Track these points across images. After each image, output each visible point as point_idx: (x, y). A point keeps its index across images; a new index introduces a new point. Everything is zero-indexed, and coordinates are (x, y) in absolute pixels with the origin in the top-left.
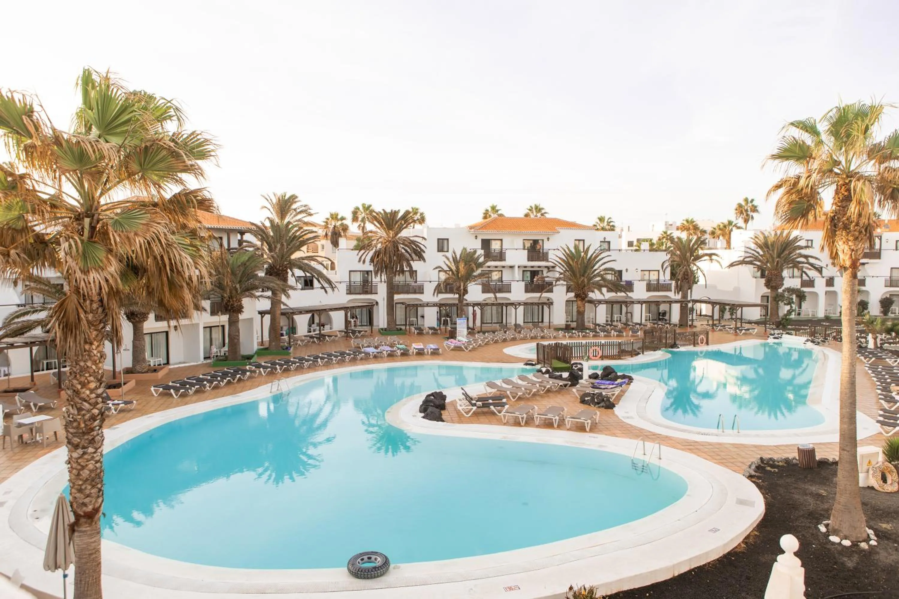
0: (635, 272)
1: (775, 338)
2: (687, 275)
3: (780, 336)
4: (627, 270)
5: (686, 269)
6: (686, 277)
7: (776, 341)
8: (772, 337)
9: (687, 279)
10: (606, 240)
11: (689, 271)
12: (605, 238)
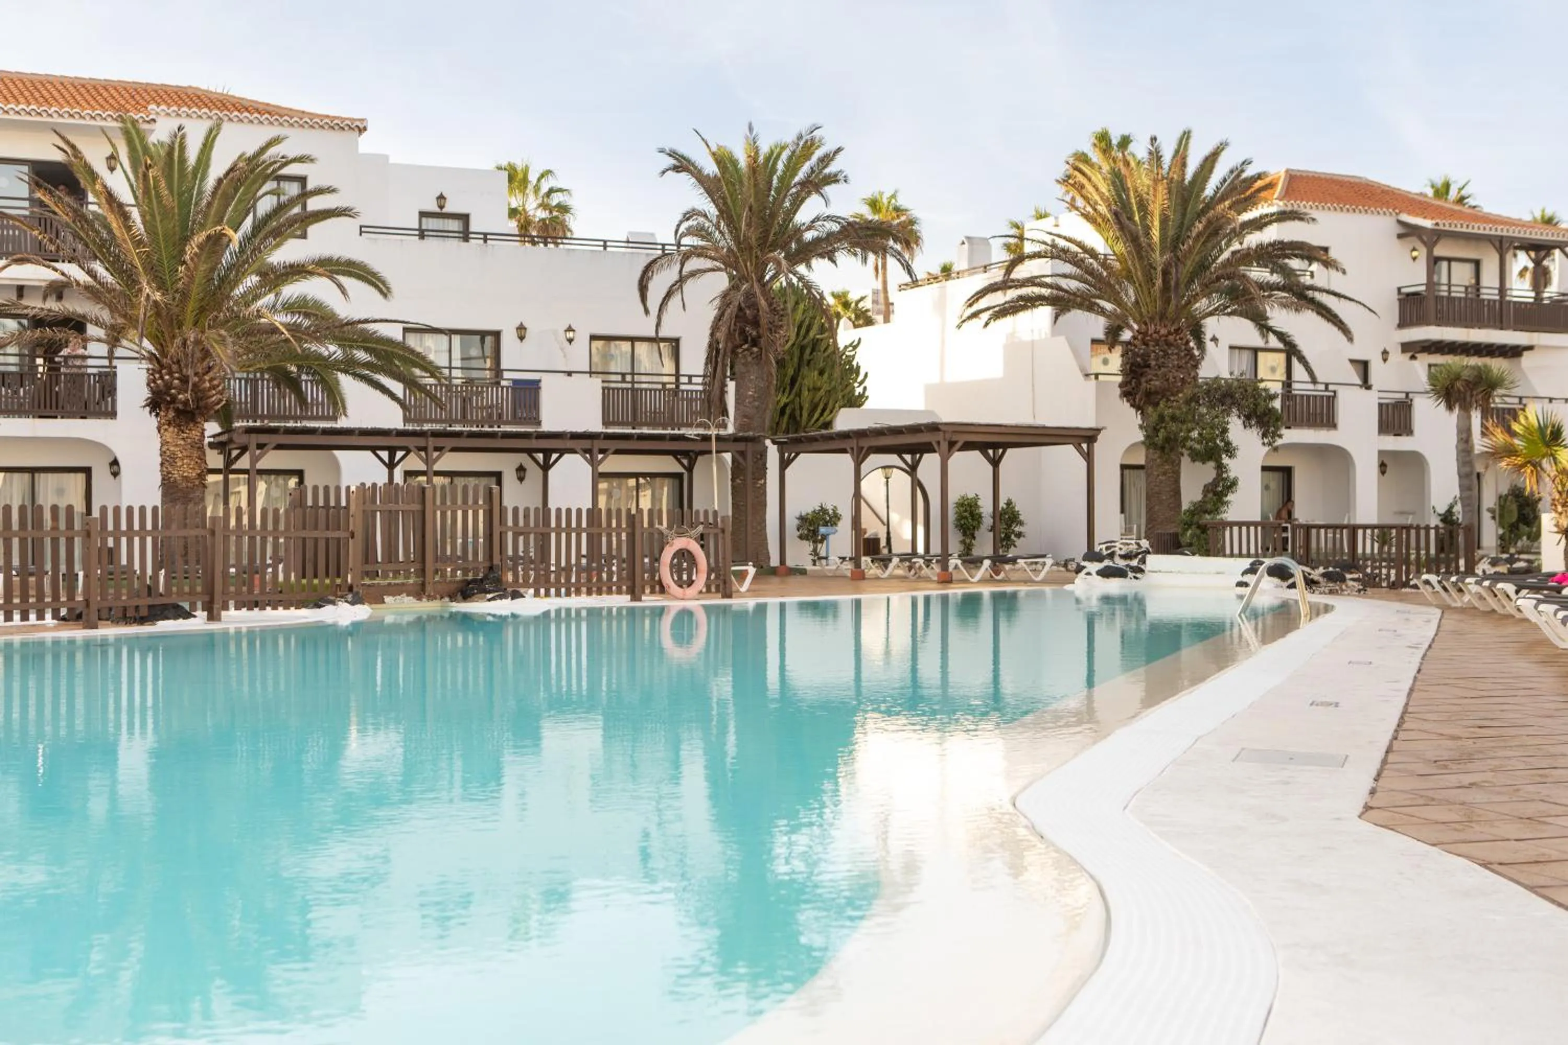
0: (562, 337)
1: (1106, 573)
2: (756, 323)
3: (1134, 563)
4: (521, 332)
5: (749, 295)
6: (751, 331)
7: (1114, 586)
8: (1094, 567)
9: (755, 343)
10: (449, 208)
11: (763, 303)
12: (441, 198)
